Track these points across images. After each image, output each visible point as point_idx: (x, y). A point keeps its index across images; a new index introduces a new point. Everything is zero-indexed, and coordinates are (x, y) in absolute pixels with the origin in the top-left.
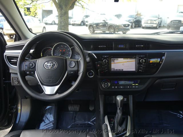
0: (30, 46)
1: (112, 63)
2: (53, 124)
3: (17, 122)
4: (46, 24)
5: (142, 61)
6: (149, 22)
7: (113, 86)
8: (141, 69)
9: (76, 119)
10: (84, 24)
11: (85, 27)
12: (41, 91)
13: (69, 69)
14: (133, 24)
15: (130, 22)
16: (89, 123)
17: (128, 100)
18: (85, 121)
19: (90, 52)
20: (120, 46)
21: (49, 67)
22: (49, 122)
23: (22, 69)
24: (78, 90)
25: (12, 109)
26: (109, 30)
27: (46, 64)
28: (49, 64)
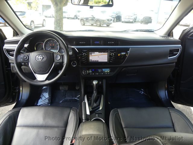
0: (24, 41)
1: (90, 55)
2: (48, 100)
3: (20, 100)
4: (46, 17)
5: (112, 54)
6: (127, 17)
8: (111, 61)
9: (66, 96)
10: (77, 18)
11: (77, 20)
12: (35, 78)
13: (55, 61)
14: (115, 19)
15: (112, 17)
16: (76, 98)
17: (102, 83)
18: (73, 97)
19: (73, 47)
20: (96, 42)
21: (40, 60)
22: (45, 99)
23: (18, 61)
24: (65, 75)
25: (15, 89)
26: (96, 23)
27: (37, 57)
28: (40, 57)
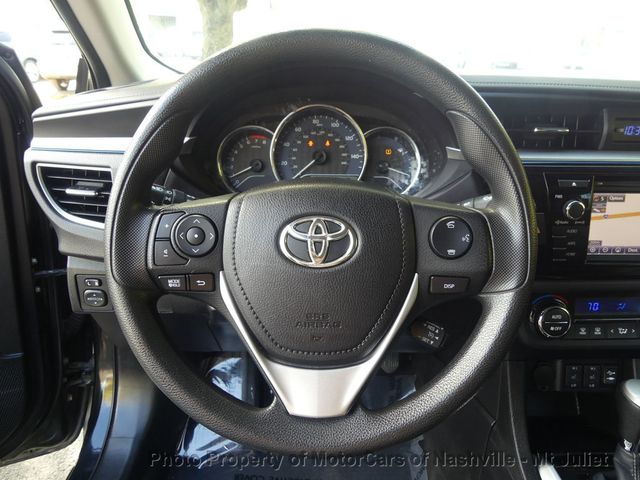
1: (593, 215)
7: (583, 324)
13: (430, 263)
20: (629, 132)
23: (139, 262)
25: (79, 374)
27: (288, 234)
28: (310, 237)
